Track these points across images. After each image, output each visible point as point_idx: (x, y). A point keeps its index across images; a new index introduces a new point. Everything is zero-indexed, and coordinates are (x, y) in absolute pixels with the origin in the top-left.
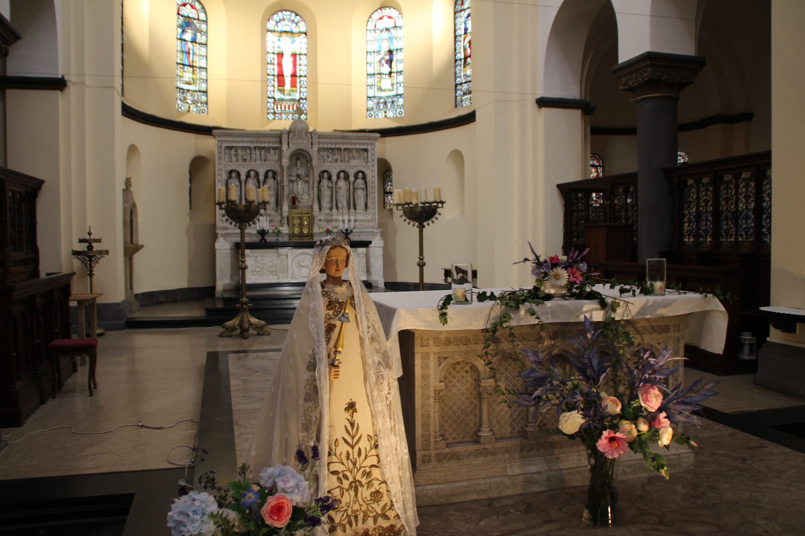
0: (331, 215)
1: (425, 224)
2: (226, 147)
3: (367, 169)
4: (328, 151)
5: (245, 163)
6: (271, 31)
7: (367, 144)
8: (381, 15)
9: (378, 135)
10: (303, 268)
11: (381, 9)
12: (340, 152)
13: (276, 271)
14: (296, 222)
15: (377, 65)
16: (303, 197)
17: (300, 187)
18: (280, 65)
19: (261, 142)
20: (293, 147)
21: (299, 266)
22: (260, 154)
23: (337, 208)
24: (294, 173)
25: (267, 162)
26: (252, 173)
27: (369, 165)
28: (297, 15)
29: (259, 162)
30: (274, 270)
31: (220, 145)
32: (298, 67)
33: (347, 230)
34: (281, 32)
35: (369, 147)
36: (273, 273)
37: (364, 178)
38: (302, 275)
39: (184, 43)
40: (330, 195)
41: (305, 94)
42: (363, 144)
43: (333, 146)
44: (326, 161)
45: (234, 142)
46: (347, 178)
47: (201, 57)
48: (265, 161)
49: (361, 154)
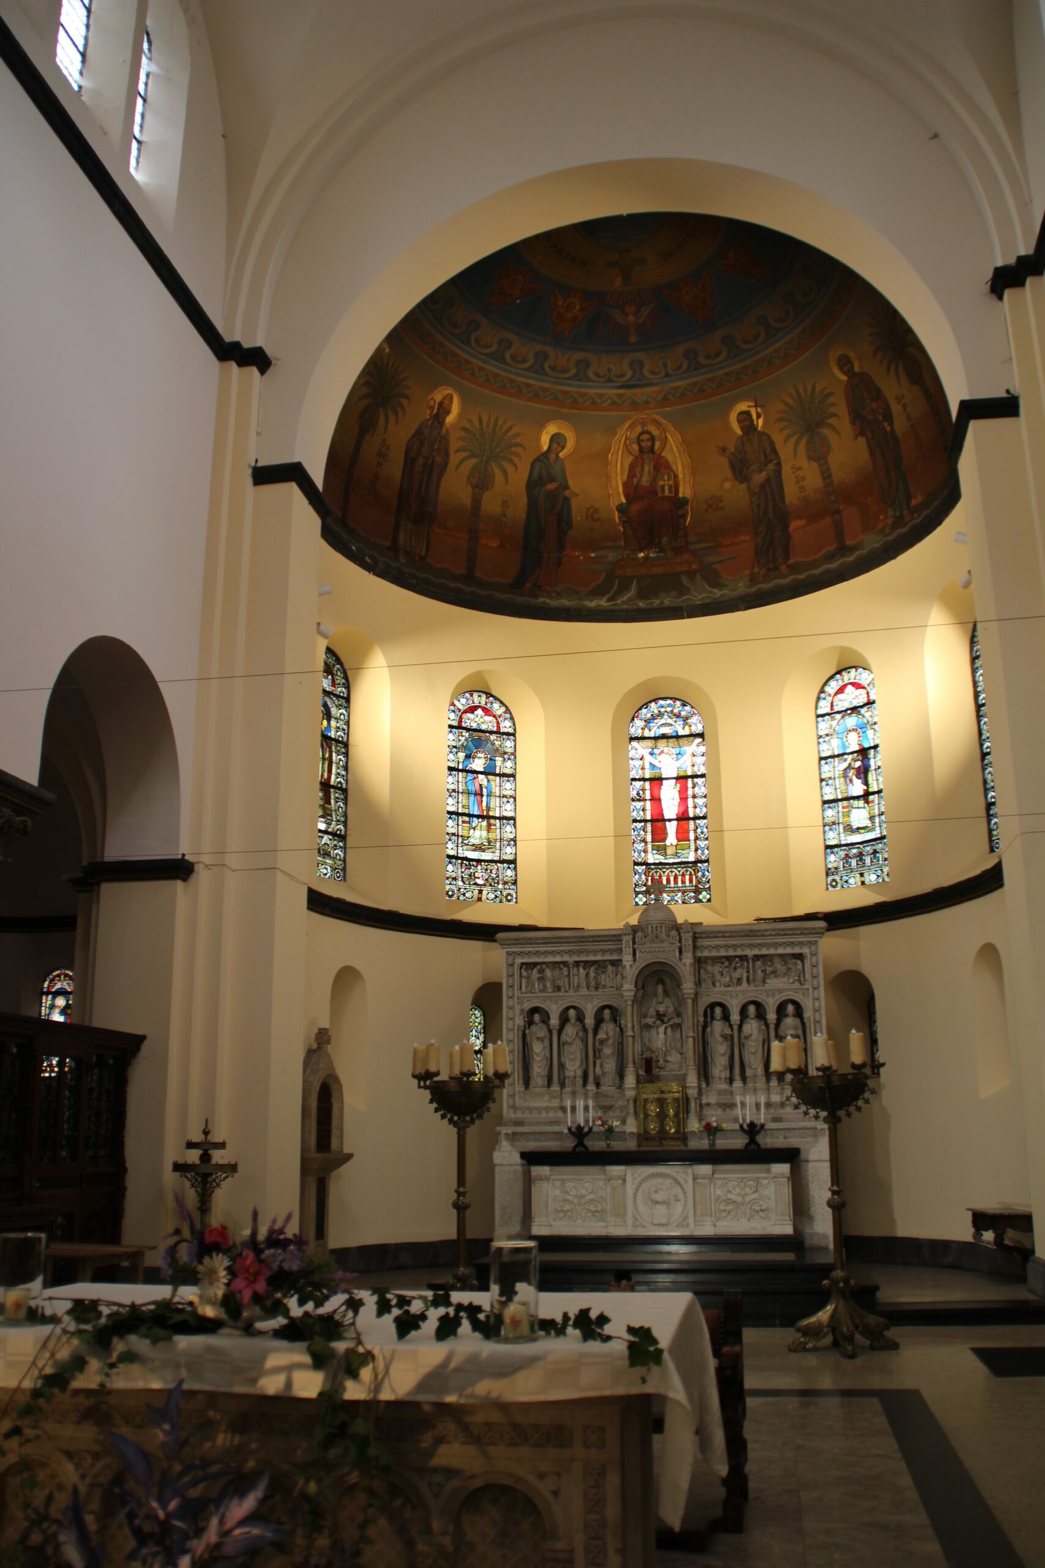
0: (731, 1093)
1: (841, 1113)
2: (522, 964)
3: (804, 994)
4: (723, 963)
5: (558, 994)
6: (637, 739)
7: (801, 944)
8: (841, 683)
9: (822, 924)
10: (658, 1206)
11: (839, 672)
12: (745, 964)
13: (603, 1211)
14: (653, 1109)
15: (840, 782)
16: (669, 1058)
17: (659, 1038)
18: (656, 800)
19: (588, 952)
20: (644, 960)
21: (650, 1202)
22: (587, 975)
23: (744, 1078)
24: (652, 1011)
25: (600, 990)
26: (572, 1013)
27: (806, 986)
28: (684, 705)
29: (584, 991)
30: (599, 1209)
31: (510, 961)
32: (690, 802)
33: (752, 1125)
34: (656, 738)
35: (806, 950)
36: (597, 1215)
37: (799, 1013)
38: (655, 1223)
39: (470, 776)
40: (728, 1054)
41: (706, 852)
42: (792, 944)
43: (731, 953)
44: (718, 984)
45: (537, 953)
46: (761, 1015)
47: (505, 800)
48: (597, 988)
49: (791, 966)
